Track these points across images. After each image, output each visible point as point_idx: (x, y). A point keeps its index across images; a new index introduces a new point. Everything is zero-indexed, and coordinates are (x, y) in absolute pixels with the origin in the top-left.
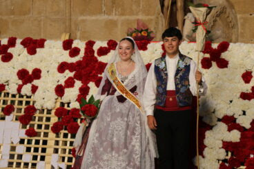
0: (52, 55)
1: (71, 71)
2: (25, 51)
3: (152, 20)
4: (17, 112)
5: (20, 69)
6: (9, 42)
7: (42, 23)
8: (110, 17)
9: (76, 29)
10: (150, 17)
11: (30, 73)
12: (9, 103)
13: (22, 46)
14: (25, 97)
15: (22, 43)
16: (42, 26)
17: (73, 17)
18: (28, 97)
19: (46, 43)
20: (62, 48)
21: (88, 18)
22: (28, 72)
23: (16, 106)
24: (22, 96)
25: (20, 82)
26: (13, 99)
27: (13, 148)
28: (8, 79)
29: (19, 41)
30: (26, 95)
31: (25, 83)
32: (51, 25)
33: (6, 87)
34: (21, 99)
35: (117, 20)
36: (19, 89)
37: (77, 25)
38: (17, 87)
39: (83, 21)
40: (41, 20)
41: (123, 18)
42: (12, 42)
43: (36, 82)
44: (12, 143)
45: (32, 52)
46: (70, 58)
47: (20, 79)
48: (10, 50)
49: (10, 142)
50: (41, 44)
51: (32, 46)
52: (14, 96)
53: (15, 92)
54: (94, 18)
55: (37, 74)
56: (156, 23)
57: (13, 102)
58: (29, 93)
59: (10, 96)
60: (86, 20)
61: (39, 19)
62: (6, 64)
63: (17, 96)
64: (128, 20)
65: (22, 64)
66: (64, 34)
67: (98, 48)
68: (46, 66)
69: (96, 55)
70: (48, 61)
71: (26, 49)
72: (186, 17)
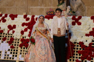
0: (20, 20)
1: (26, 26)
4: (7, 40)
5: (9, 25)
6: (5, 15)
7: (18, 9)
8: (41, 7)
11: (12, 26)
12: (5, 37)
13: (9, 17)
15: (9, 16)
16: (18, 10)
17: (28, 7)
18: (11, 35)
19: (18, 16)
20: (23, 18)
21: (33, 7)
23: (7, 38)
24: (9, 34)
25: (9, 30)
26: (6, 35)
27: (6, 52)
28: (4, 28)
29: (8, 15)
30: (11, 34)
31: (10, 30)
32: (21, 10)
33: (4, 31)
34: (9, 35)
36: (8, 32)
37: (30, 10)
38: (7, 31)
39: (32, 8)
41: (46, 7)
42: (6, 16)
43: (14, 30)
44: (6, 51)
45: (13, 19)
46: (26, 21)
47: (8, 28)
48: (5, 18)
50: (16, 16)
51: (13, 17)
52: (6, 34)
55: (14, 27)
57: (6, 36)
59: (5, 34)
60: (33, 8)
62: (4, 23)
63: (8, 34)
64: (47, 8)
65: (9, 23)
66: (24, 13)
67: (36, 18)
68: (18, 24)
69: (35, 20)
70: (18, 22)
71: (11, 18)
72: (67, 7)
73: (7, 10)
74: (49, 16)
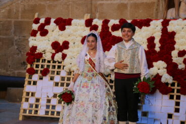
0: (77, 29)
2: (57, 28)
3: (154, 3)
4: (51, 74)
5: (54, 41)
6: (45, 21)
7: (70, 7)
8: (122, 2)
9: (95, 11)
11: (61, 44)
12: (45, 67)
13: (55, 24)
14: (57, 63)
15: (55, 22)
16: (70, 9)
17: (94, 2)
18: (59, 63)
19: (73, 22)
20: (85, 25)
21: (105, 2)
22: (59, 44)
23: (51, 69)
24: (55, 62)
25: (54, 51)
26: (49, 64)
28: (45, 49)
29: (53, 20)
30: (58, 61)
31: (57, 52)
32: (77, 8)
33: (44, 55)
34: (54, 64)
35: (127, 3)
36: (53, 57)
37: (96, 8)
38: (51, 55)
40: (69, 5)
42: (48, 22)
43: (65, 51)
44: (48, 97)
45: (62, 28)
47: (53, 48)
48: (46, 27)
49: (46, 96)
50: (69, 22)
51: (63, 24)
52: (49, 62)
53: (50, 59)
54: (109, 2)
55: (66, 45)
56: (158, 5)
57: (48, 66)
58: (60, 60)
59: (46, 61)
60: (103, 4)
61: (68, 4)
62: (43, 37)
63: (52, 62)
65: (55, 37)
66: (86, 15)
67: (112, 25)
68: (73, 40)
69: (110, 30)
70: (74, 35)
71: (58, 26)
73: (47, 9)
74: (141, 20)
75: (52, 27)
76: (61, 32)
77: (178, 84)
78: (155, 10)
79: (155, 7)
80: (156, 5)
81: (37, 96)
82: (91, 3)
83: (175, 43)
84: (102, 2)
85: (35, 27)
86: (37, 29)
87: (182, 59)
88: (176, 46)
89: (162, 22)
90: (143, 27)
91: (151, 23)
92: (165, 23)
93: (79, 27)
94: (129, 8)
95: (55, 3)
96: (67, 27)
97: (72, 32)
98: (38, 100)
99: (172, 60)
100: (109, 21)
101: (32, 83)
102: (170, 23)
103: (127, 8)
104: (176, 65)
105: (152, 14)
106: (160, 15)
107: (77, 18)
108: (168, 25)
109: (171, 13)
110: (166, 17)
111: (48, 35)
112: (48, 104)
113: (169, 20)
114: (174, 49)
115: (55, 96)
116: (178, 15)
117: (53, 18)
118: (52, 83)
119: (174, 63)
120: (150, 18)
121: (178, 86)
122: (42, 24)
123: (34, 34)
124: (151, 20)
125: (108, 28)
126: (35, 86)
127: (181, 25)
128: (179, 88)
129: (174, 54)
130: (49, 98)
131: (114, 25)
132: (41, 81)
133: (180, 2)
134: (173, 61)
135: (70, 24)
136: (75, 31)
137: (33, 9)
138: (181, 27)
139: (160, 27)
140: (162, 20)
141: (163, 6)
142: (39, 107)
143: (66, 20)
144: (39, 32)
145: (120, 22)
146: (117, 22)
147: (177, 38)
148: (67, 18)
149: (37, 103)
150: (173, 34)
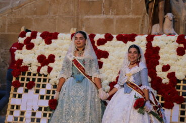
0: (63, 43)
3: (140, 18)
4: (37, 87)
5: (39, 54)
6: (31, 34)
7: (57, 21)
8: (108, 17)
9: (82, 25)
10: (138, 16)
11: (47, 57)
12: (31, 80)
13: (41, 38)
14: (43, 76)
15: (41, 36)
16: (57, 23)
17: (80, 16)
18: (45, 76)
19: (59, 36)
20: (71, 39)
21: (91, 17)
22: (45, 57)
23: (36, 82)
24: (41, 75)
25: (39, 65)
26: (34, 77)
28: (31, 62)
29: (39, 34)
30: (44, 74)
31: (43, 65)
32: (63, 22)
33: (29, 68)
34: (40, 77)
35: (113, 18)
36: (39, 70)
37: (82, 22)
38: (37, 68)
39: (88, 19)
40: (56, 19)
41: (118, 17)
42: (34, 35)
43: (51, 65)
44: (33, 110)
45: (48, 42)
47: (39, 62)
48: (32, 41)
49: (31, 109)
50: (55, 36)
51: (49, 37)
52: (35, 75)
53: (36, 72)
54: (95, 17)
55: (52, 58)
56: (143, 21)
57: (34, 80)
58: (46, 73)
59: (32, 75)
60: (90, 18)
61: (55, 18)
62: (29, 51)
63: (37, 75)
64: (121, 18)
65: (41, 51)
66: (72, 29)
67: (98, 39)
68: (58, 53)
69: (96, 44)
70: (60, 49)
71: (44, 40)
72: (166, 16)
73: (33, 23)
74: (126, 35)
75: (38, 41)
76: (47, 46)
77: (162, 98)
78: (140, 25)
79: (140, 23)
80: (141, 20)
81: (22, 109)
82: (78, 18)
83: (159, 58)
84: (88, 17)
85: (21, 40)
86: (23, 43)
87: (166, 74)
88: (160, 61)
89: (147, 38)
90: (128, 42)
91: (136, 38)
92: (150, 38)
93: (65, 41)
94: (115, 23)
95: (42, 17)
96: (53, 41)
97: (58, 46)
98: (23, 113)
99: (156, 74)
100: (95, 35)
101: (17, 96)
102: (154, 38)
103: (112, 23)
104: (160, 79)
105: (138, 29)
106: (145, 30)
107: (63, 32)
108: (152, 40)
109: (156, 28)
110: (151, 32)
111: (34, 48)
112: (33, 117)
113: (154, 36)
114: (158, 63)
115: (40, 109)
116: (163, 31)
117: (40, 32)
118: (37, 96)
119: (159, 77)
120: (135, 33)
121: (162, 100)
122: (28, 38)
123: (20, 47)
124: (136, 35)
125: (94, 42)
126: (20, 99)
127: (165, 41)
128: (163, 102)
129: (159, 68)
130: (35, 111)
131: (100, 39)
132: (26, 94)
133: (165, 18)
134: (158, 76)
135: (56, 38)
136: (61, 45)
137: (20, 23)
138: (165, 43)
139: (145, 42)
140: (146, 36)
141: (148, 22)
142: (24, 120)
143: (52, 34)
144: (25, 46)
145: (105, 36)
146: (102, 37)
147: (161, 53)
148: (53, 32)
149: (22, 116)
150: (158, 49)
